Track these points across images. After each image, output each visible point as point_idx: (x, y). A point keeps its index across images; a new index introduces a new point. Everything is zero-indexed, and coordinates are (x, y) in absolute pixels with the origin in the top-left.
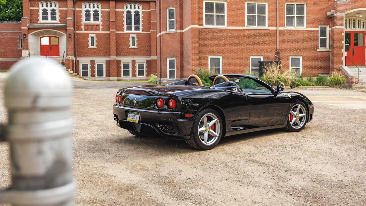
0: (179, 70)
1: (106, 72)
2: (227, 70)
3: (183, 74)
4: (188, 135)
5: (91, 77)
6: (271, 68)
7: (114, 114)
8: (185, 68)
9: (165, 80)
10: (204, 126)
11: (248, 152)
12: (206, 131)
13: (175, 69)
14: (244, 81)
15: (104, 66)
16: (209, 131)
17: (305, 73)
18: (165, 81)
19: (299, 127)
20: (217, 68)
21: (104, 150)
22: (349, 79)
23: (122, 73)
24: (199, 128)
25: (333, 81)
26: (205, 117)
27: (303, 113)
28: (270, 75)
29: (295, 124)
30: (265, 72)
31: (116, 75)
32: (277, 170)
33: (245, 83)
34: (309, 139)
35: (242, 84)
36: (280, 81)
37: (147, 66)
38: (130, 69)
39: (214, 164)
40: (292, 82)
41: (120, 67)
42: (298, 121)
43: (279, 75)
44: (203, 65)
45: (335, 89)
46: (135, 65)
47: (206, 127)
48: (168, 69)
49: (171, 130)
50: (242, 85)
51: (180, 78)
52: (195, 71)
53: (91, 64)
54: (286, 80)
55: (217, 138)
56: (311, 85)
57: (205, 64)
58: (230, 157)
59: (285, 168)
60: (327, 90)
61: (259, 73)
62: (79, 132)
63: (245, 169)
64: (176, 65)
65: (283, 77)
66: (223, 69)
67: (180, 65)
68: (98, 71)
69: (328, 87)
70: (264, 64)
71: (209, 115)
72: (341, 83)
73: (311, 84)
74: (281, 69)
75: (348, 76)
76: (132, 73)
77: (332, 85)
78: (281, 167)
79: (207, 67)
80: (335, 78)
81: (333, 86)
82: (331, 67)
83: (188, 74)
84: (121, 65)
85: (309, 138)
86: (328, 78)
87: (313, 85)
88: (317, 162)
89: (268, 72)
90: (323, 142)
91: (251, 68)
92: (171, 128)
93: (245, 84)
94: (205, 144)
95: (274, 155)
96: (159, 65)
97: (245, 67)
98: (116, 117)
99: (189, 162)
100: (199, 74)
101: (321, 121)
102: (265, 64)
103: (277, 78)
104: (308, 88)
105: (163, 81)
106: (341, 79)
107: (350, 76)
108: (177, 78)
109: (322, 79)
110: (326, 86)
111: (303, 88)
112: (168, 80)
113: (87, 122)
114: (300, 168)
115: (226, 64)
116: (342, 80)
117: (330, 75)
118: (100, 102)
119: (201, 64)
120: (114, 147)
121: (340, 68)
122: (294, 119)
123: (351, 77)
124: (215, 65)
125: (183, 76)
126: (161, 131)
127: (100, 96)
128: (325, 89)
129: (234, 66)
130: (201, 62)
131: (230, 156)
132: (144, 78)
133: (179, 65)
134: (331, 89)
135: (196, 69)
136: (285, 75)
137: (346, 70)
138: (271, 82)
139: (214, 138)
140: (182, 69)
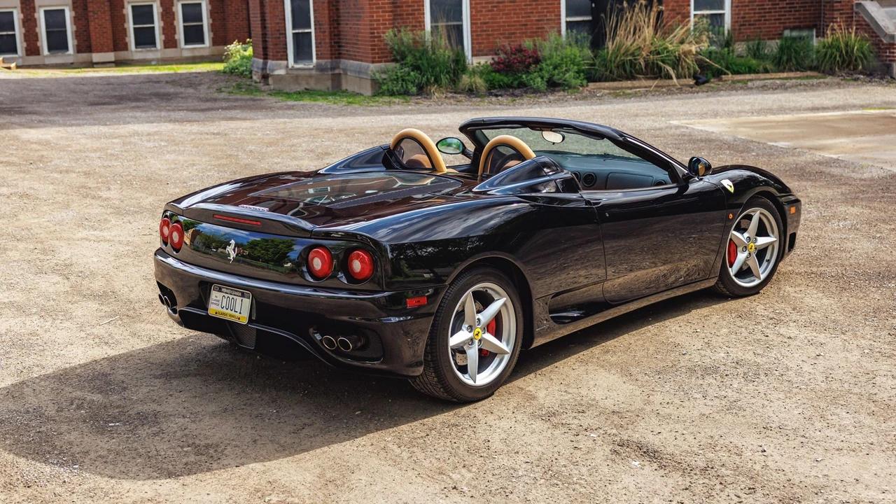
0: (327, 34)
1: (77, 35)
2: (485, 31)
3: (339, 46)
4: (418, 364)
5: (27, 55)
6: (631, 18)
7: (158, 282)
8: (347, 28)
9: (281, 68)
10: (465, 326)
11: (609, 404)
12: (472, 339)
13: (312, 30)
14: (544, 65)
15: (69, 15)
16: (480, 341)
17: (740, 29)
18: (282, 72)
19: (757, 282)
20: (452, 23)
21: (143, 418)
22: (883, 44)
23: (131, 39)
24: (451, 336)
25: (832, 53)
26: (467, 300)
27: (768, 236)
28: (629, 43)
29: (745, 272)
30: (610, 34)
31: (111, 47)
32: (718, 487)
33: (548, 72)
34: (792, 331)
35: (540, 76)
36: (660, 63)
37: (211, 11)
38: (158, 24)
39: (512, 471)
40: (701, 64)
41: (123, 18)
42: (753, 263)
43: (658, 43)
44: (405, 17)
45: (836, 80)
46: (172, 10)
47: (471, 328)
48: (290, 31)
49: (363, 348)
50: (539, 79)
51: (331, 58)
52: (380, 37)
53: (22, 12)
54: (680, 58)
55: (507, 358)
56: (761, 68)
57: (414, 14)
58: (557, 432)
59: (741, 477)
60: (813, 85)
61: (590, 37)
62: (40, 332)
63: (615, 486)
64: (315, 17)
65: (671, 47)
66: (472, 28)
67: (330, 17)
68: (48, 33)
69: (815, 74)
70: (609, 6)
71: (481, 289)
72: (856, 60)
73: (759, 65)
74: (662, 22)
75: (878, 34)
76: (163, 37)
77: (827, 67)
78: (729, 472)
79: (419, 22)
80: (837, 43)
81: (832, 73)
82: (824, 6)
83: (359, 48)
84: (125, 11)
85: (792, 324)
86: (815, 42)
87: (766, 71)
88: (838, 444)
89: (621, 32)
90: (838, 342)
91: (564, 19)
92: (359, 344)
93: (547, 76)
94: (470, 382)
95: (696, 413)
96: (259, 15)
97: (546, 16)
98: (167, 296)
99: (428, 461)
100: (396, 47)
101: (818, 238)
102: (612, 5)
103: (650, 53)
104: (751, 80)
105: (273, 70)
106: (856, 48)
107: (886, 34)
108: (320, 61)
109: (795, 50)
110: (809, 73)
111: (734, 82)
112: (290, 67)
113: (57, 278)
114: (790, 476)
115: (482, 11)
116: (861, 49)
117: (821, 34)
118: (83, 179)
119: (398, 13)
120: (171, 400)
121: (854, 7)
122: (741, 257)
123: (888, 39)
124: (447, 17)
125: (340, 54)
126: (330, 353)
127: (76, 151)
128: (805, 82)
129: (506, 14)
130: (399, 7)
131: (555, 426)
132: (206, 53)
133: (327, 16)
134: (826, 80)
135: (384, 33)
136: (676, 41)
137: (873, 15)
138: (631, 66)
139: (497, 360)
140: (334, 28)
